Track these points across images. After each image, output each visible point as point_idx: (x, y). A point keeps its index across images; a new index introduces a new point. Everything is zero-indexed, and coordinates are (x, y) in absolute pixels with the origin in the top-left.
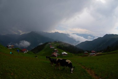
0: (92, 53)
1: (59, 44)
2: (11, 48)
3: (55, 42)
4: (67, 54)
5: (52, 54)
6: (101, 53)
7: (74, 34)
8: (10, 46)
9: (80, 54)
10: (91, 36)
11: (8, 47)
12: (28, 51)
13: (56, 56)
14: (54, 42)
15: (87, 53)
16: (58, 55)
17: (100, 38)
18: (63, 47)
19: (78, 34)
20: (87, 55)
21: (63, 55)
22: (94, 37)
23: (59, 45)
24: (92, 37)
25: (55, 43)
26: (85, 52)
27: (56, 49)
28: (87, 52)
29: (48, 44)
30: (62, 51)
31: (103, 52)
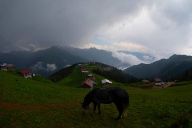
1: (96, 67)
3: (91, 63)
4: (111, 82)
5: (83, 83)
6: (173, 83)
9: (134, 84)
10: (150, 56)
13: (91, 86)
14: (88, 63)
15: (148, 83)
16: (94, 85)
18: (102, 71)
19: (127, 53)
22: (154, 58)
23: (96, 69)
24: (151, 58)
25: (90, 65)
27: (91, 75)
29: (78, 66)
30: (102, 77)
31: (176, 82)
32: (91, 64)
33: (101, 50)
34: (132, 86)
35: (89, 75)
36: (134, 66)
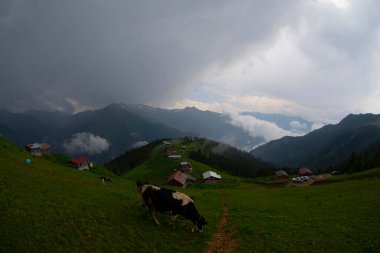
0: (301, 176)
1: (194, 147)
2: (39, 154)
3: (186, 138)
4: (219, 177)
6: (328, 176)
7: (245, 114)
8: (36, 146)
10: (302, 121)
11: (29, 150)
12: (91, 165)
13: (183, 183)
14: (181, 138)
15: (284, 176)
17: (330, 125)
18: (208, 156)
19: (258, 116)
20: (284, 181)
21: (207, 182)
22: (310, 124)
23: (196, 150)
24: (305, 124)
25: (183, 144)
26: (277, 173)
27: (186, 163)
28: (285, 173)
29: (161, 145)
30: (207, 167)
31: (336, 174)
32: (187, 141)
33: (207, 112)
34: (257, 183)
35: (183, 163)
36: (272, 141)
